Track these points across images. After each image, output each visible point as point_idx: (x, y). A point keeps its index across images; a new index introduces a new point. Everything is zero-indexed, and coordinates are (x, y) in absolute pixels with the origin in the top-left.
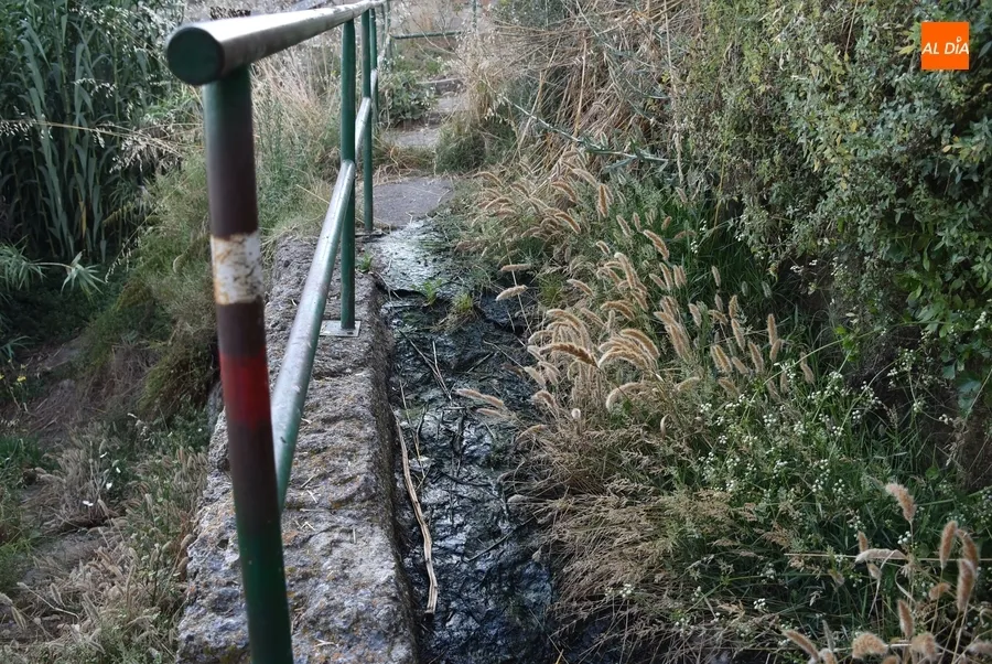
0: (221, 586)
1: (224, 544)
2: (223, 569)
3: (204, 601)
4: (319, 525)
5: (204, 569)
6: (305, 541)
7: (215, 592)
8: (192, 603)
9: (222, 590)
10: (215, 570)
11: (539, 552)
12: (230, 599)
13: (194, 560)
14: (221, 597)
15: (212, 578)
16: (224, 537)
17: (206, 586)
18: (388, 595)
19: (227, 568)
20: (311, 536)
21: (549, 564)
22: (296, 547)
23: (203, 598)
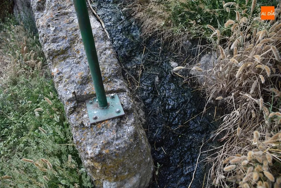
0: (52, 36)
1: (49, 26)
2: (51, 32)
3: (49, 41)
4: (75, 17)
5: (46, 33)
6: (73, 21)
7: (51, 38)
8: (45, 42)
9: (53, 37)
10: (49, 33)
11: (134, 22)
12: (56, 39)
13: (42, 32)
14: (54, 39)
15: (49, 35)
16: (48, 24)
17: (48, 37)
18: (101, 30)
19: (52, 32)
20: (74, 20)
21: (137, 25)
22: (70, 23)
23: (48, 40)
